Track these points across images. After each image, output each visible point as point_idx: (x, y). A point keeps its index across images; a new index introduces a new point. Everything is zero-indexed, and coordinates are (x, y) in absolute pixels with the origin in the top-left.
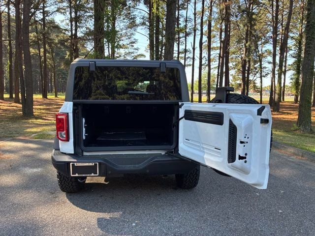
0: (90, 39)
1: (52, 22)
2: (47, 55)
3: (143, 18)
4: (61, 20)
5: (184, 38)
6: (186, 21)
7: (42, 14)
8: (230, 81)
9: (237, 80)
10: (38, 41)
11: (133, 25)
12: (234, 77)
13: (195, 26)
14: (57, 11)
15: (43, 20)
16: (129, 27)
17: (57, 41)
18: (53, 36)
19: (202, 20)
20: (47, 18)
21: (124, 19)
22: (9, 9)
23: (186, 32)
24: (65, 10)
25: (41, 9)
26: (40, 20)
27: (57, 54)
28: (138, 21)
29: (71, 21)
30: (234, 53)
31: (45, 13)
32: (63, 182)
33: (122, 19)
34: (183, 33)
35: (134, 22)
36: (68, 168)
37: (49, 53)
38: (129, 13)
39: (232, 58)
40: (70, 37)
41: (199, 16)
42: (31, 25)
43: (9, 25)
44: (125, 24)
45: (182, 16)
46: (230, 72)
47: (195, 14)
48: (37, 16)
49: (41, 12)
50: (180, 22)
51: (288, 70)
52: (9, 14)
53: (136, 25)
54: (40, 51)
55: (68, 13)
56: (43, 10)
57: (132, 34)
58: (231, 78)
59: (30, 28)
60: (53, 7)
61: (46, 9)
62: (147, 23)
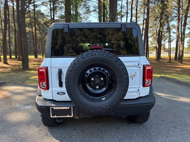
0: (62, 21)
1: (39, 11)
2: (37, 31)
3: (94, 7)
4: (45, 10)
5: (120, 19)
6: (121, 8)
7: (33, 7)
8: (149, 45)
9: (153, 44)
10: (31, 23)
11: (88, 11)
12: (151, 43)
13: (127, 11)
14: (42, 4)
15: (34, 10)
16: (86, 13)
17: (42, 23)
18: (40, 20)
19: (132, 6)
20: (36, 9)
21: (83, 8)
22: (13, 4)
23: (121, 15)
24: (47, 3)
25: (32, 4)
26: (32, 10)
27: (43, 31)
28: (91, 9)
29: (51, 10)
30: (151, 27)
31: (35, 6)
32: (45, 119)
33: (81, 8)
34: (120, 15)
35: (89, 10)
36: (48, 111)
37: (38, 30)
38: (86, 4)
39: (150, 31)
40: (50, 20)
41: (130, 4)
42: (26, 14)
43: (14, 14)
44: (83, 11)
45: (119, 5)
46: (149, 39)
47: (127, 3)
48: (30, 8)
49: (32, 6)
50: (117, 9)
51: (186, 37)
52: (13, 7)
53: (90, 12)
54: (32, 29)
55: (49, 6)
56: (34, 4)
57: (88, 17)
58: (149, 43)
59: (26, 15)
60: (39, 2)
61: (35, 4)
62: (97, 10)
